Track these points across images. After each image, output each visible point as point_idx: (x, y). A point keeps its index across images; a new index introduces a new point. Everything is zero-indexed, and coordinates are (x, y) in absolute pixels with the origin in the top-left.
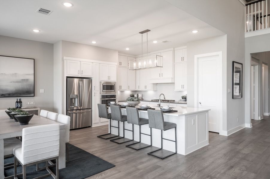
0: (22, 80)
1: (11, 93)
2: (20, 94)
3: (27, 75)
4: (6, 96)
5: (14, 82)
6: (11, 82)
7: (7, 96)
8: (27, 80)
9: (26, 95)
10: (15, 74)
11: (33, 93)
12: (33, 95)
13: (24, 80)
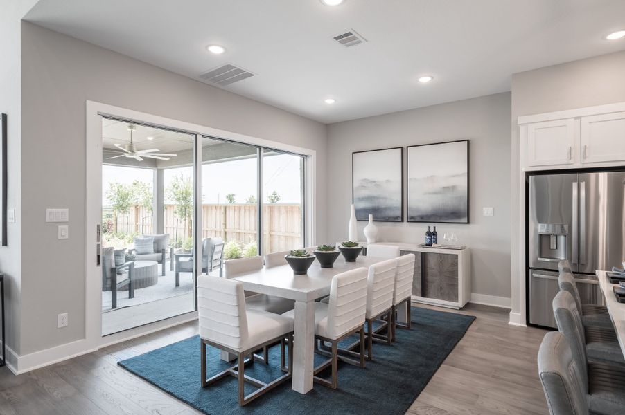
0: (444, 188)
1: (425, 214)
2: (440, 217)
3: (454, 176)
4: (416, 220)
5: (430, 193)
6: (425, 194)
7: (418, 219)
8: (454, 187)
9: (452, 219)
10: (432, 176)
11: (465, 217)
12: (465, 220)
13: (448, 187)
